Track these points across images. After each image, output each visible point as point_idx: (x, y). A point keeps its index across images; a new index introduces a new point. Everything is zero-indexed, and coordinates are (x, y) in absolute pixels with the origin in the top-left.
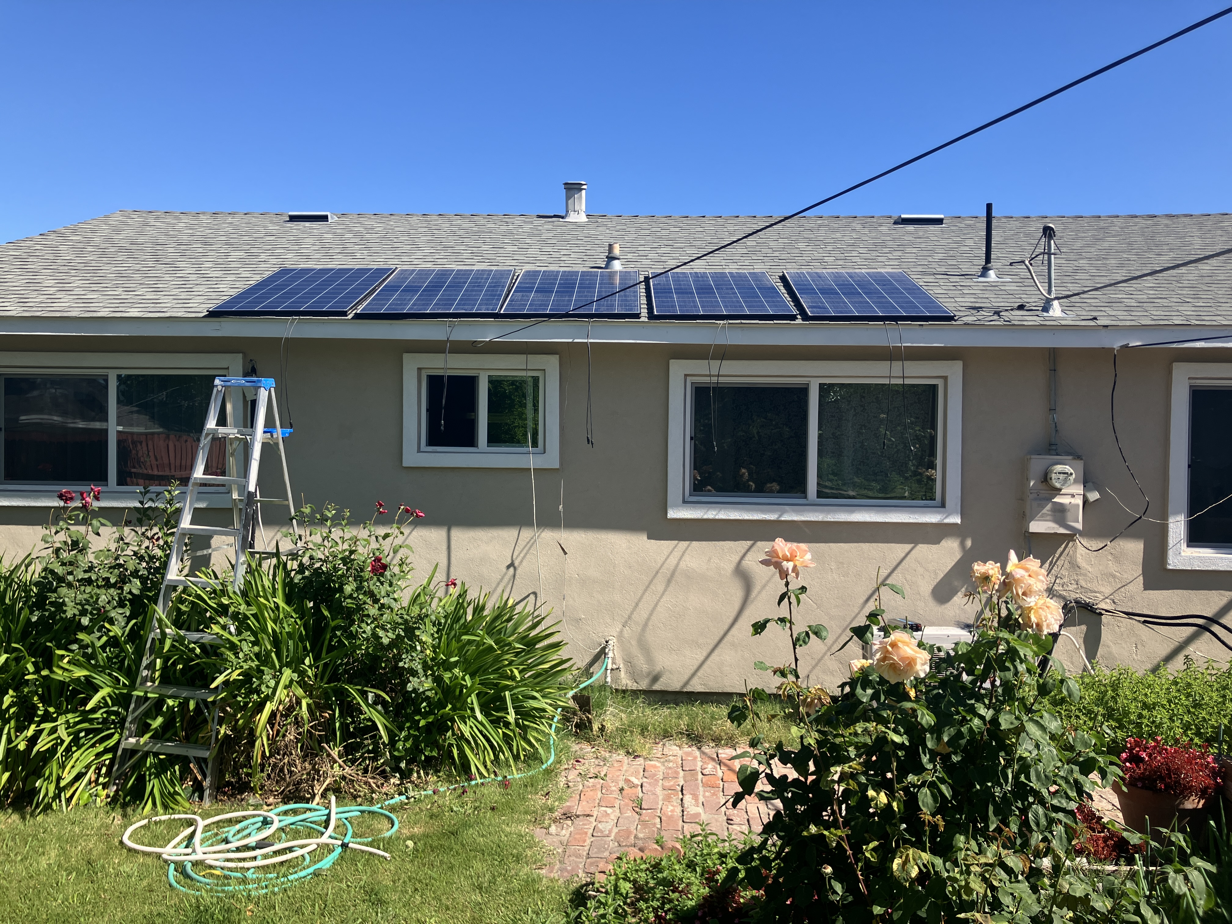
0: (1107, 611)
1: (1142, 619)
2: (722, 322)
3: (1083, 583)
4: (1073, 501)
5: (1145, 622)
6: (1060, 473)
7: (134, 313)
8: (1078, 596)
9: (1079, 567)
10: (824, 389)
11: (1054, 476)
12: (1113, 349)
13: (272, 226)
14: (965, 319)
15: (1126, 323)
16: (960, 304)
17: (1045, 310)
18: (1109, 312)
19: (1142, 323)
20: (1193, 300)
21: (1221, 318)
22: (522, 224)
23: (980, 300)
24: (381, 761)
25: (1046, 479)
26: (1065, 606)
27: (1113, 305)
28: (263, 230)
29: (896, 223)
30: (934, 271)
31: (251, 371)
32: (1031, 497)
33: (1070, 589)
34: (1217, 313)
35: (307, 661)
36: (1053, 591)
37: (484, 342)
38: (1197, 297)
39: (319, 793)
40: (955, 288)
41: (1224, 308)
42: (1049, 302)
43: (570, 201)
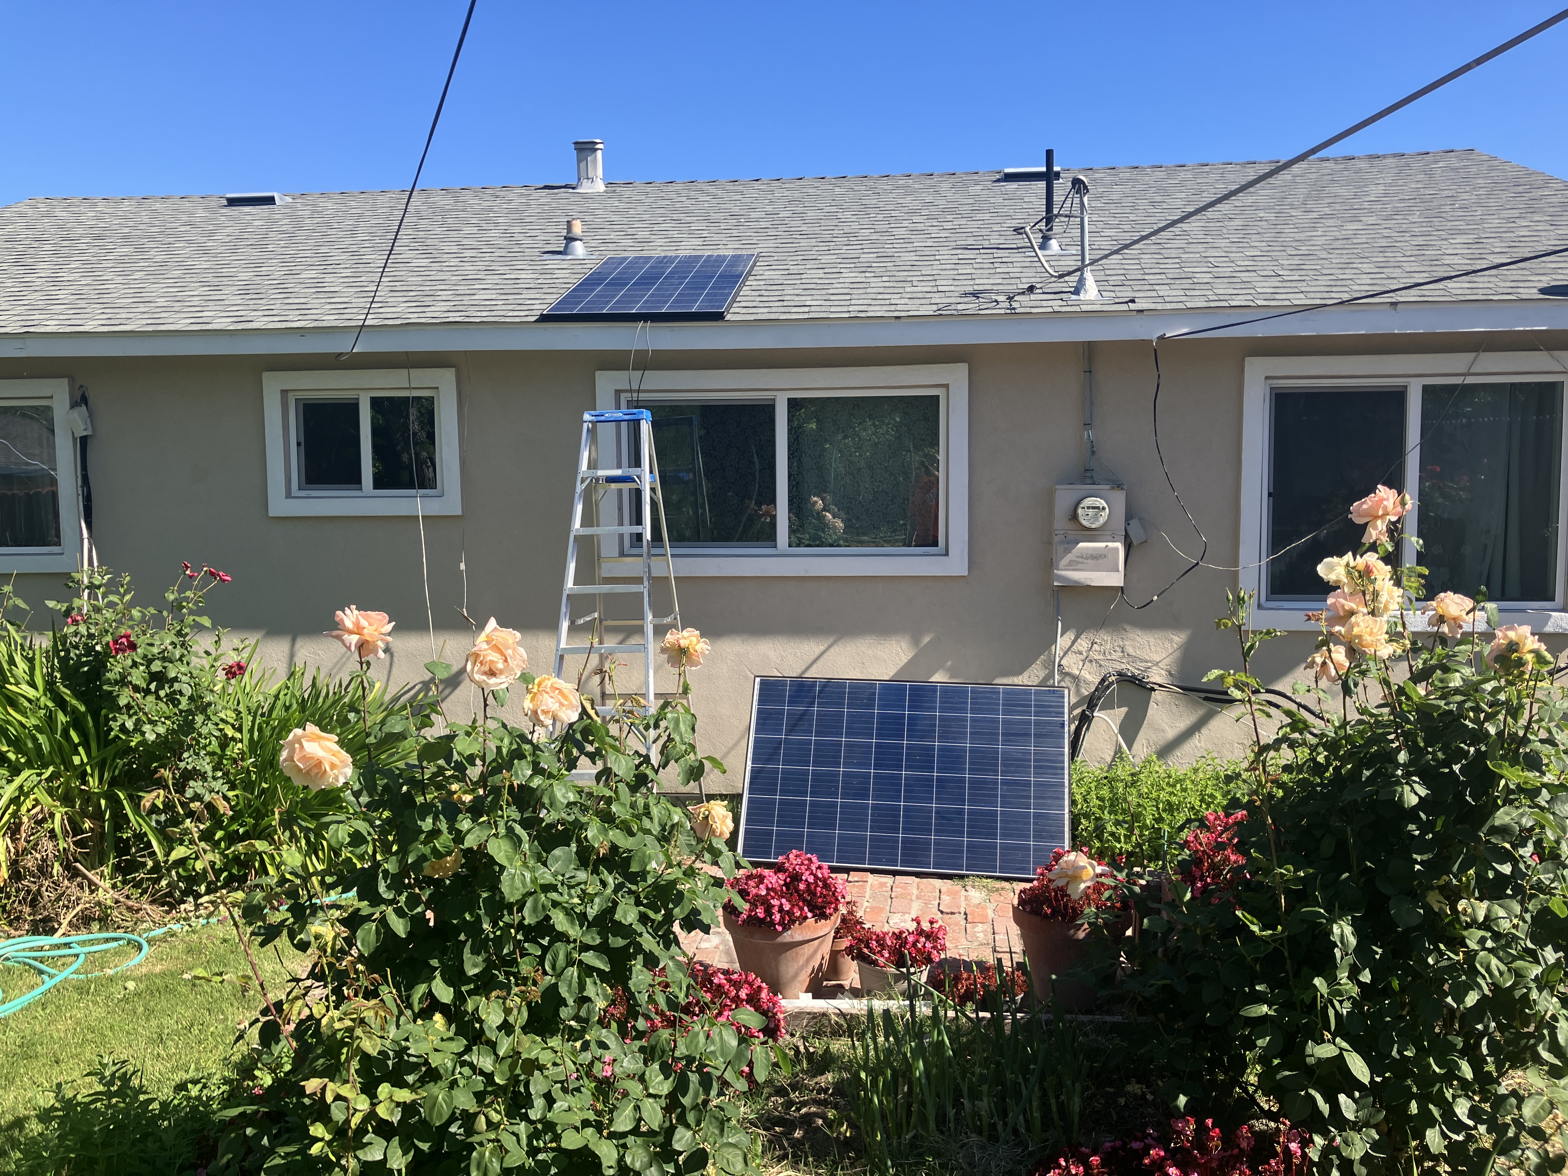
0: (1161, 686)
1: (1203, 695)
3: (1131, 651)
4: (1111, 545)
5: (1206, 699)
6: (1088, 508)
8: (1124, 666)
9: (1125, 630)
10: (794, 405)
11: (1080, 511)
12: (1152, 341)
13: (201, 213)
14: (960, 307)
15: (1169, 306)
16: (976, 288)
17: (1077, 292)
18: (1163, 291)
19: (1189, 305)
20: (1289, 273)
21: (1302, 296)
22: (515, 197)
23: (1009, 281)
24: (164, 883)
25: (1074, 517)
26: (1103, 680)
27: (1178, 282)
28: (185, 218)
29: (998, 181)
30: (986, 244)
31: (80, 400)
32: (1056, 539)
33: (1114, 657)
34: (1303, 289)
35: (76, 760)
36: (1091, 661)
37: (347, 353)
38: (1298, 268)
39: (65, 923)
40: (991, 266)
41: (1320, 283)
42: (1081, 281)
43: (582, 165)
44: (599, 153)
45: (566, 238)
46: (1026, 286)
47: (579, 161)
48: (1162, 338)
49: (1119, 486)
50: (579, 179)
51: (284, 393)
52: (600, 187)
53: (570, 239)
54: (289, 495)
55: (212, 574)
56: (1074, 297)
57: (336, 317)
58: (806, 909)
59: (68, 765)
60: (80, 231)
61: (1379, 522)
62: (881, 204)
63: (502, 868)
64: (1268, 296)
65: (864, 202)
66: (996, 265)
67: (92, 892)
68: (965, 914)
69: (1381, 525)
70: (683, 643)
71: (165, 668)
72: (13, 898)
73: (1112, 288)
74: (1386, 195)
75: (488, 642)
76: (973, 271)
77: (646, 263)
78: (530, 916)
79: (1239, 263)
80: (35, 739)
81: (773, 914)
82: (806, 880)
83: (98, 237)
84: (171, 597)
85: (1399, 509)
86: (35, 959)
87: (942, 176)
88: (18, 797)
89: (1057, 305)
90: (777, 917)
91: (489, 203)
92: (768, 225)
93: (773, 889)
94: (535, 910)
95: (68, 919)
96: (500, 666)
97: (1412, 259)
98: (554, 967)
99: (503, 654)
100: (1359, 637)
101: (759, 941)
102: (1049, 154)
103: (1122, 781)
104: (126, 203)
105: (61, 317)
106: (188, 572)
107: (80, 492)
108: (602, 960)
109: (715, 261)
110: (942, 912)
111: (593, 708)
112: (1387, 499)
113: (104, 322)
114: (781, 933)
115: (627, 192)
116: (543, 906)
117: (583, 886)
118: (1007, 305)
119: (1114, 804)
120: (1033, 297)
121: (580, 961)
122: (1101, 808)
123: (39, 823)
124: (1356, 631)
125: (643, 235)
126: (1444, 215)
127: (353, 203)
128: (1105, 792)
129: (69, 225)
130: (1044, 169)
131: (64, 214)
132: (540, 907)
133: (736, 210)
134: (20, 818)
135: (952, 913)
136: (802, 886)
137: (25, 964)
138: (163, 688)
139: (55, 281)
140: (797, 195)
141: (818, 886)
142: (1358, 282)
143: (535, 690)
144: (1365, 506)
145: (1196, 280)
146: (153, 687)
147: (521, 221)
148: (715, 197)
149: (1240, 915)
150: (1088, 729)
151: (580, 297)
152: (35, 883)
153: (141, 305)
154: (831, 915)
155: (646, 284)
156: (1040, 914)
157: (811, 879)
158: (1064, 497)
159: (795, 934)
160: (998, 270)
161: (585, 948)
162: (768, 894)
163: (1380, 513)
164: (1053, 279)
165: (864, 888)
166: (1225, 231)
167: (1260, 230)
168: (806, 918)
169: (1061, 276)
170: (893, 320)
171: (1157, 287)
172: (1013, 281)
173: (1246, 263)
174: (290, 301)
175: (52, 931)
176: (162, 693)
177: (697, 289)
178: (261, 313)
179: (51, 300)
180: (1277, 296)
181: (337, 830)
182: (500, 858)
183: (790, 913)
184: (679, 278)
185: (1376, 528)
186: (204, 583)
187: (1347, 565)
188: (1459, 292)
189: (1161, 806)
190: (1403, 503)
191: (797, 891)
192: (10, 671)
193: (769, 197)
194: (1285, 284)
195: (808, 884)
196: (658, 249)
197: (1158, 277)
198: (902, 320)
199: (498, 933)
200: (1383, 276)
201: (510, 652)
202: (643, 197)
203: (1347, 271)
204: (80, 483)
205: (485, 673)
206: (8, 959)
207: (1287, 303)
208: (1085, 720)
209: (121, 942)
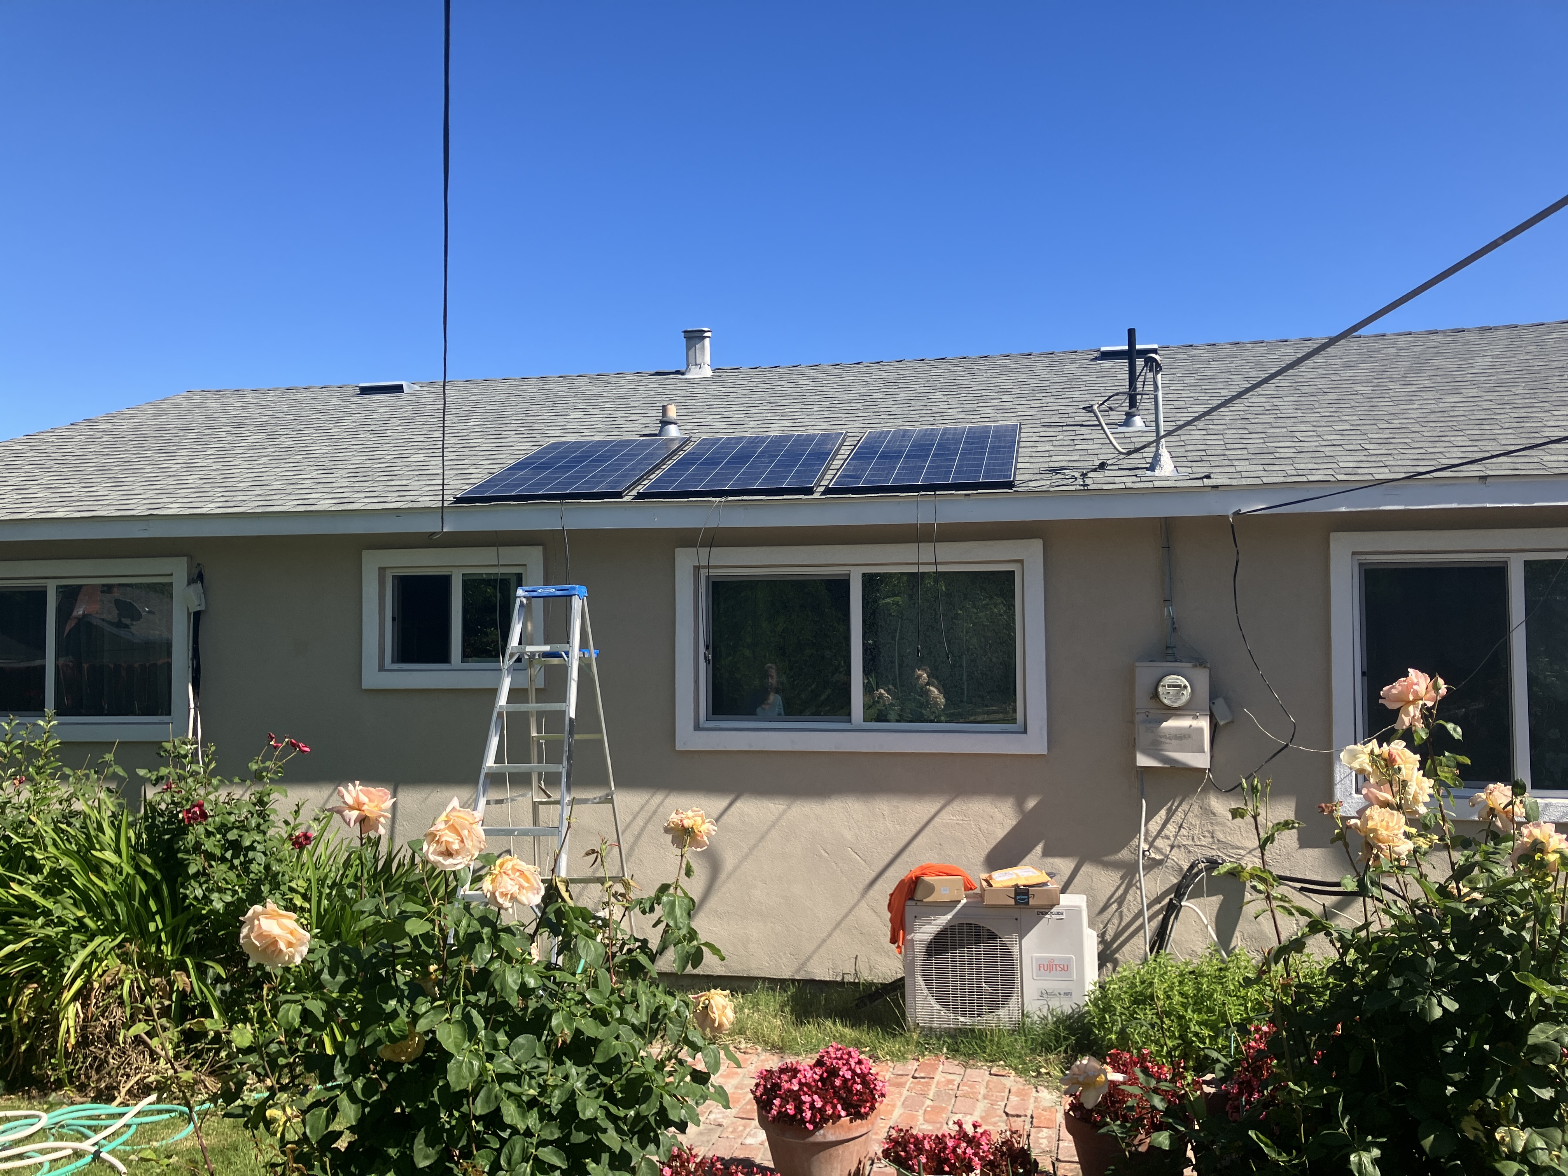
1: (1299, 885)
2: (718, 499)
3: (1220, 836)
4: (1195, 723)
5: (1302, 889)
6: (1169, 686)
7: (61, 513)
8: (1214, 853)
9: (1214, 814)
10: (869, 581)
11: (1160, 689)
12: (1227, 517)
13: (335, 401)
14: (1031, 484)
15: (1244, 482)
16: (1052, 464)
17: (1152, 468)
18: (1241, 466)
19: (1266, 480)
20: (1377, 446)
21: (1386, 470)
22: (625, 385)
23: (1085, 458)
24: (223, 1054)
25: (1155, 695)
26: (1192, 867)
27: (1258, 457)
28: (319, 407)
29: (1096, 359)
30: (1070, 421)
31: (197, 577)
32: (1138, 718)
33: (1204, 843)
34: (1388, 463)
35: (152, 927)
36: (1179, 847)
37: (439, 533)
38: (1387, 442)
39: (123, 1091)
40: (1071, 443)
41: (1406, 457)
42: (1157, 457)
43: (691, 352)
44: (707, 341)
45: (661, 422)
46: (1098, 463)
47: (688, 349)
48: (1237, 513)
49: (1200, 662)
50: (688, 366)
51: (382, 570)
52: (707, 372)
53: (665, 423)
54: (381, 668)
55: (293, 745)
56: (1149, 473)
57: (432, 498)
58: (839, 1107)
59: (143, 931)
60: (224, 420)
61: (1411, 708)
62: (973, 384)
63: (449, 1056)
64: (1350, 471)
65: (958, 382)
66: (1076, 442)
67: (153, 1060)
68: (1032, 1117)
69: (1414, 711)
70: (687, 823)
71: (240, 836)
72: (80, 1065)
73: (1189, 464)
74: (1492, 367)
75: (446, 822)
76: (1052, 448)
77: (738, 443)
78: (482, 1106)
79: (1325, 437)
80: (112, 906)
81: (804, 1111)
82: (843, 1076)
83: (238, 426)
84: (254, 767)
85: (1433, 693)
86: (89, 1127)
87: (1040, 355)
88: (91, 962)
89: (1129, 482)
90: (808, 1114)
91: (600, 389)
92: (859, 406)
93: (806, 1085)
94: (487, 1100)
95: (127, 1088)
96: (456, 846)
97: (1510, 431)
98: (509, 1162)
99: (459, 835)
100: (1374, 831)
101: (790, 1139)
102: (1131, 333)
103: (1207, 976)
104: (272, 393)
105: (185, 500)
106: (272, 743)
107: (190, 665)
108: (559, 1156)
109: (804, 440)
110: (1007, 1114)
111: (567, 891)
112: (1417, 684)
113: (220, 505)
114: (812, 1133)
115: (731, 377)
116: (496, 1097)
117: (545, 1077)
118: (1080, 481)
119: (1199, 1002)
120: (1107, 473)
121: (536, 1157)
122: (1185, 1006)
123: (109, 988)
124: (1370, 824)
125: (736, 418)
126: (1550, 386)
127: (475, 390)
128: (1189, 989)
129: (216, 415)
130: (1126, 348)
131: (214, 405)
132: (493, 1097)
133: (832, 393)
134: (92, 984)
135: (1018, 1116)
136: (838, 1082)
137: (79, 1132)
138: (238, 857)
139: (189, 467)
140: (894, 376)
141: (855, 1082)
142: (1448, 455)
143: (496, 872)
144: (1394, 691)
145: (1277, 455)
146: (229, 855)
147: (627, 406)
148: (814, 380)
149: (1254, 1136)
150: (1176, 918)
151: (675, 476)
152: (101, 1049)
153: (258, 488)
154: (867, 1114)
155: (739, 463)
156: (1090, 1122)
157: (848, 1075)
158: (1145, 673)
159: (828, 1133)
160: (1078, 447)
161: (543, 1143)
162: (800, 1089)
163: (1411, 698)
164: (1122, 456)
165: (928, 1085)
166: (1316, 406)
167: (1353, 404)
168: (840, 1117)
169: (1129, 453)
170: (962, 498)
171: (1235, 463)
172: (1090, 457)
173: (1333, 437)
174: (393, 483)
175: (111, 1099)
176: (236, 862)
177: (788, 466)
178: (363, 495)
179: (182, 484)
180: (1360, 471)
181: (289, 1010)
182: (448, 1044)
183: (822, 1110)
184: (770, 456)
185: (1408, 714)
186: (285, 753)
187: (1372, 753)
188: (1555, 465)
189: (1249, 1005)
190: (1436, 688)
191: (833, 1087)
192: (97, 837)
193: (867, 379)
194: (1369, 459)
195: (845, 1081)
196: (750, 430)
197: (1239, 452)
198: (972, 497)
199: (454, 1122)
200: (1476, 449)
201: (466, 832)
202: (746, 382)
203: (1438, 445)
204: (190, 656)
205: (441, 854)
206: (63, 1127)
207: (1370, 477)
208: (1172, 909)
209: (173, 1114)
